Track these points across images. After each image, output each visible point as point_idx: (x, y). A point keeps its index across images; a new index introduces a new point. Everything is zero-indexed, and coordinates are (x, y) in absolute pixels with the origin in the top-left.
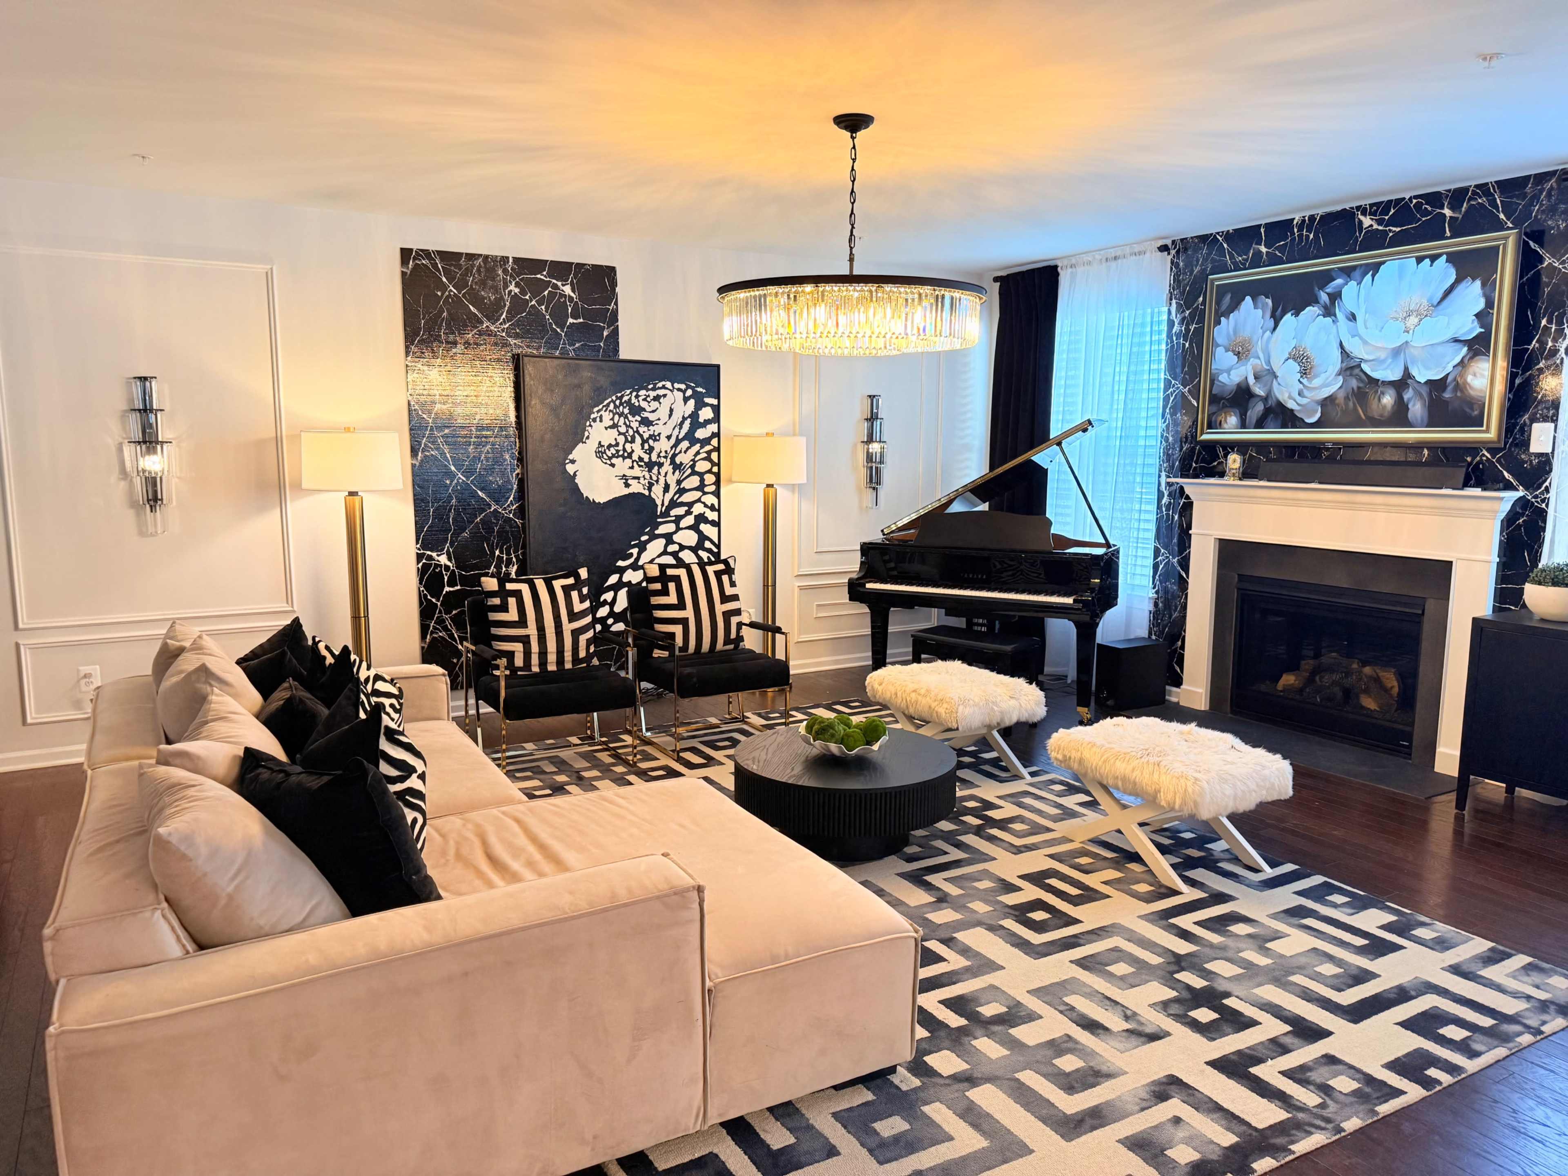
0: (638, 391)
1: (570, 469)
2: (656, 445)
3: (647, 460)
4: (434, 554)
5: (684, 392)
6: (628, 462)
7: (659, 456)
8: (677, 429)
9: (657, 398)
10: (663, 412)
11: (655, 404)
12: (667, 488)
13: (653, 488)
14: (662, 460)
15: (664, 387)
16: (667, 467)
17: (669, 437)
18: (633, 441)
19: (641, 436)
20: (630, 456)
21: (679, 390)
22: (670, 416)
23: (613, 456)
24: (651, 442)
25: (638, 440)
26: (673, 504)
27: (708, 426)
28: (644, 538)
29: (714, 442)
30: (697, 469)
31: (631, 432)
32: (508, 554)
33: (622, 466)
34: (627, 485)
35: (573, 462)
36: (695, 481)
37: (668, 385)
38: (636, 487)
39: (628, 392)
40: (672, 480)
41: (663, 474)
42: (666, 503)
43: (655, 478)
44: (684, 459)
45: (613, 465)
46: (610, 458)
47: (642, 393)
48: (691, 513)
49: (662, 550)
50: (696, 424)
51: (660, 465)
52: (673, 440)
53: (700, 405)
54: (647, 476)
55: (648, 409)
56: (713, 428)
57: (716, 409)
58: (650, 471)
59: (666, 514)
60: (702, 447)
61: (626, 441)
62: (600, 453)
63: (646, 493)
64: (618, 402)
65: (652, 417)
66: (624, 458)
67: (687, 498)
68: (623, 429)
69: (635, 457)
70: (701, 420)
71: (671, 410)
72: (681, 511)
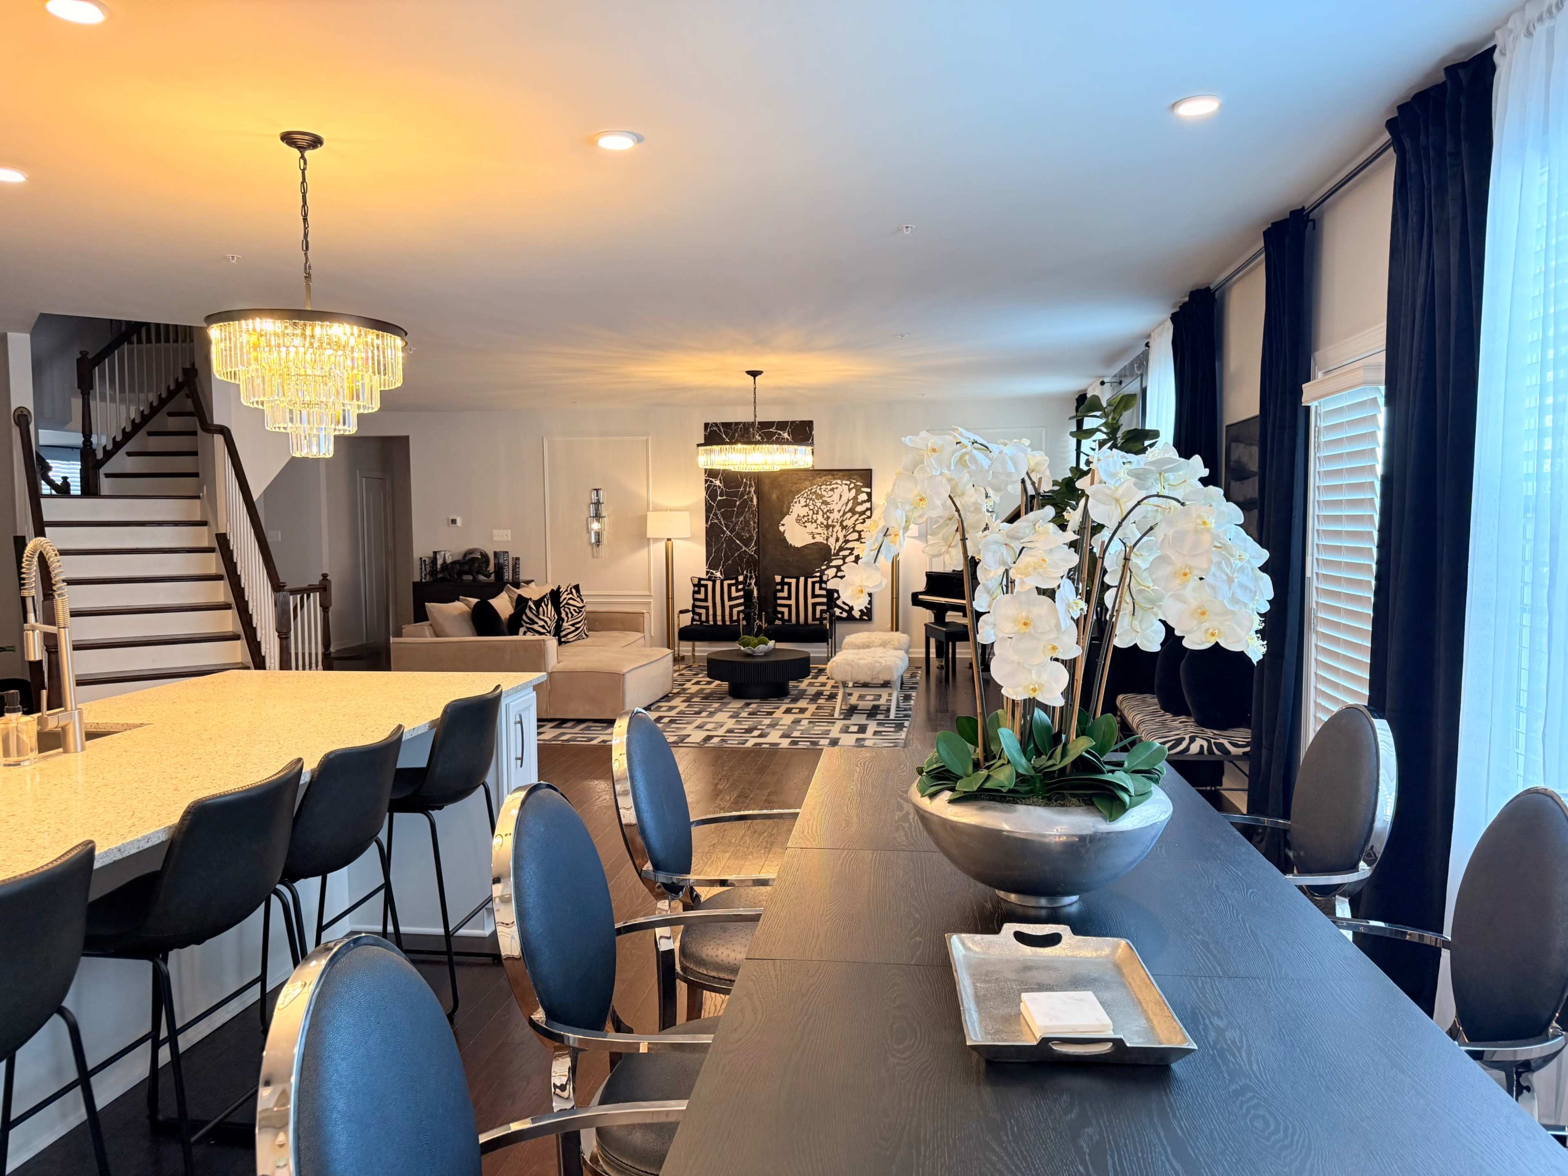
0: (821, 486)
1: (782, 529)
2: (832, 516)
3: (825, 524)
4: (714, 572)
5: (849, 485)
6: (815, 525)
7: (833, 522)
8: (844, 506)
9: (832, 490)
10: (836, 497)
11: (831, 493)
12: (837, 540)
13: (829, 540)
14: (835, 524)
15: (836, 483)
16: (838, 528)
17: (839, 511)
18: (817, 514)
19: (822, 511)
20: (815, 522)
21: (846, 484)
22: (840, 499)
23: (806, 522)
24: (828, 514)
25: (821, 513)
26: (841, 549)
27: (864, 504)
28: (823, 567)
29: (868, 513)
30: (856, 529)
31: (816, 509)
32: (751, 573)
33: (811, 527)
34: (814, 538)
35: (783, 525)
36: (855, 536)
37: (839, 482)
38: (819, 539)
39: (815, 487)
40: (841, 535)
41: (835, 531)
42: (837, 548)
43: (830, 534)
44: (849, 523)
45: (806, 527)
46: (804, 523)
47: (824, 487)
48: (853, 554)
49: (834, 574)
50: (856, 503)
51: (834, 526)
52: (842, 513)
53: (859, 492)
54: (826, 533)
55: (827, 496)
56: (868, 505)
57: (869, 495)
58: (827, 530)
59: (837, 554)
60: (860, 516)
61: (814, 513)
62: (798, 520)
63: (825, 542)
64: (809, 493)
65: (829, 500)
66: (812, 523)
67: (849, 545)
68: (812, 507)
69: (819, 522)
70: (859, 501)
71: (841, 496)
72: (846, 553)
